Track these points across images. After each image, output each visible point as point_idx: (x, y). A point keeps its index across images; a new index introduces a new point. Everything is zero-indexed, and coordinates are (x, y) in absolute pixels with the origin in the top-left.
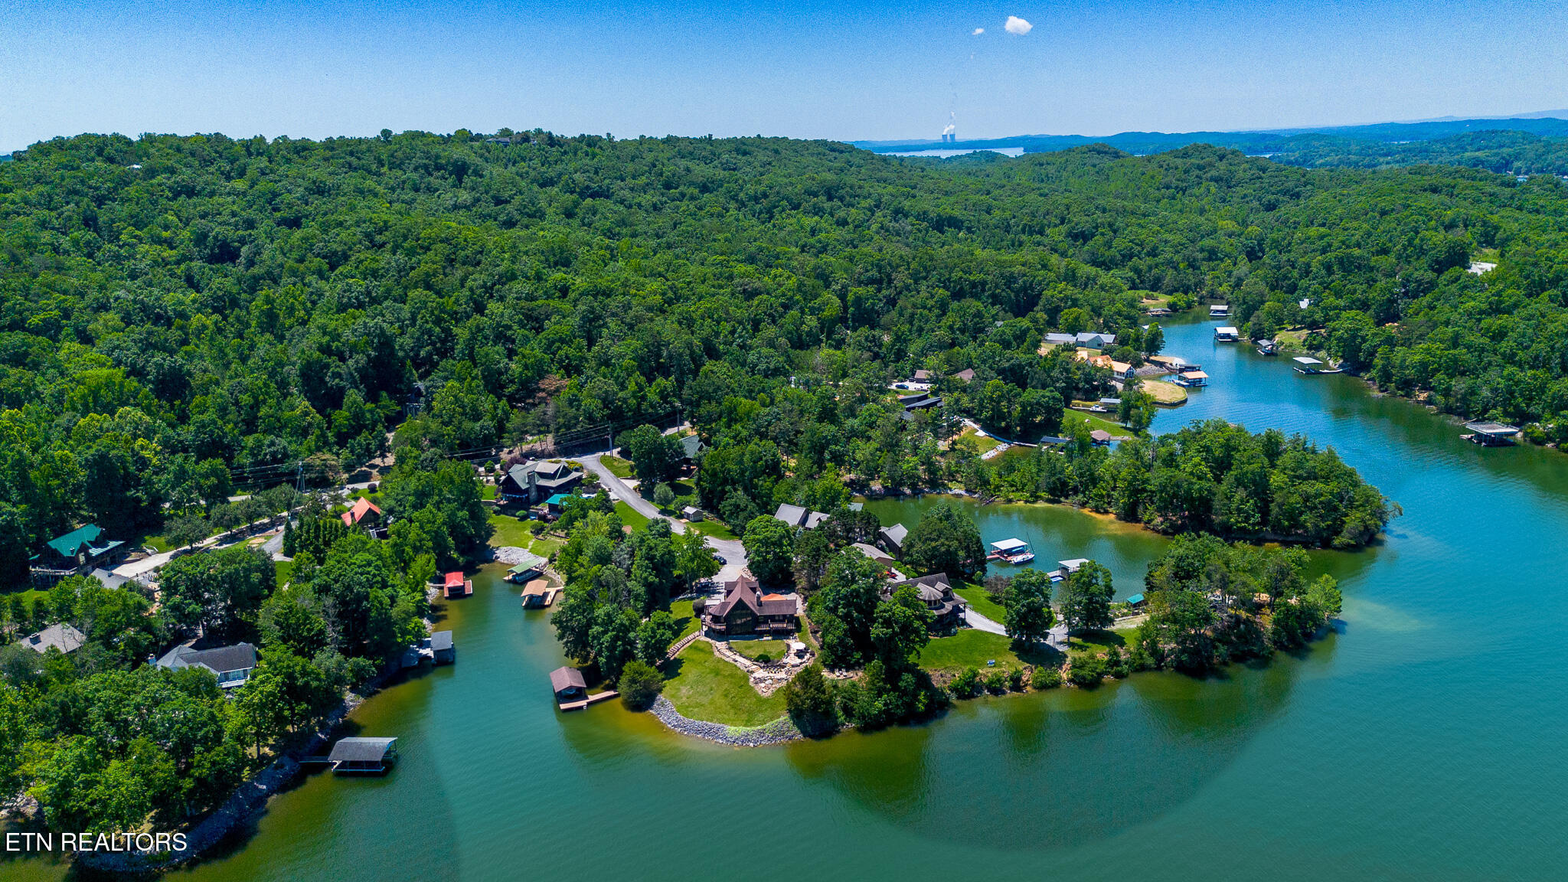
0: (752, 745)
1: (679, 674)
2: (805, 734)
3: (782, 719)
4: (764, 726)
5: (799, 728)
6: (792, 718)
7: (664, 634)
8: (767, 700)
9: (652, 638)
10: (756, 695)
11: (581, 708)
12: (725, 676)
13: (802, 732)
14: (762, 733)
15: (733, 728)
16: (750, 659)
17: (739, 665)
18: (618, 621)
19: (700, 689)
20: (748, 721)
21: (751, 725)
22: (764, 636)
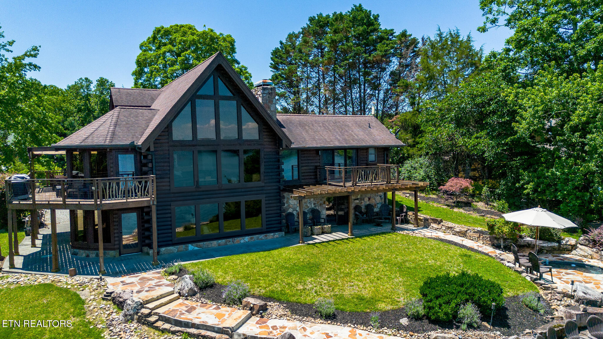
22: (313, 234)
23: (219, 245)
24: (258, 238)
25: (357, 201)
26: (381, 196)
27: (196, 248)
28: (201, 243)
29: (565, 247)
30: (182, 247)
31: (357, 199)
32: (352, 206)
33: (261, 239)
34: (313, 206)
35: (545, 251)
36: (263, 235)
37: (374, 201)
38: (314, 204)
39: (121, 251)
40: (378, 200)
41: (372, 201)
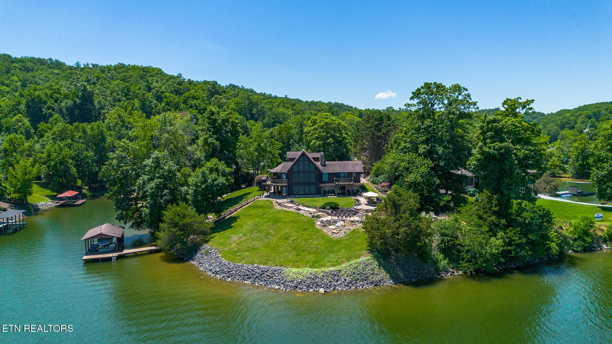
0: (322, 290)
1: (231, 227)
2: (396, 279)
3: (362, 259)
4: (339, 268)
5: (388, 271)
6: (376, 258)
7: (215, 180)
8: (339, 241)
9: (202, 183)
10: (324, 236)
11: (109, 259)
12: (285, 223)
13: (392, 278)
14: (336, 275)
15: (294, 270)
16: (315, 208)
17: (302, 212)
18: (166, 168)
19: (255, 235)
20: (315, 262)
21: (320, 266)
22: (328, 196)
23: (304, 196)
30: (295, 196)
31: (348, 187)
32: (346, 189)
36: (315, 195)
38: (333, 188)
39: (282, 196)
40: (356, 188)
41: (354, 189)
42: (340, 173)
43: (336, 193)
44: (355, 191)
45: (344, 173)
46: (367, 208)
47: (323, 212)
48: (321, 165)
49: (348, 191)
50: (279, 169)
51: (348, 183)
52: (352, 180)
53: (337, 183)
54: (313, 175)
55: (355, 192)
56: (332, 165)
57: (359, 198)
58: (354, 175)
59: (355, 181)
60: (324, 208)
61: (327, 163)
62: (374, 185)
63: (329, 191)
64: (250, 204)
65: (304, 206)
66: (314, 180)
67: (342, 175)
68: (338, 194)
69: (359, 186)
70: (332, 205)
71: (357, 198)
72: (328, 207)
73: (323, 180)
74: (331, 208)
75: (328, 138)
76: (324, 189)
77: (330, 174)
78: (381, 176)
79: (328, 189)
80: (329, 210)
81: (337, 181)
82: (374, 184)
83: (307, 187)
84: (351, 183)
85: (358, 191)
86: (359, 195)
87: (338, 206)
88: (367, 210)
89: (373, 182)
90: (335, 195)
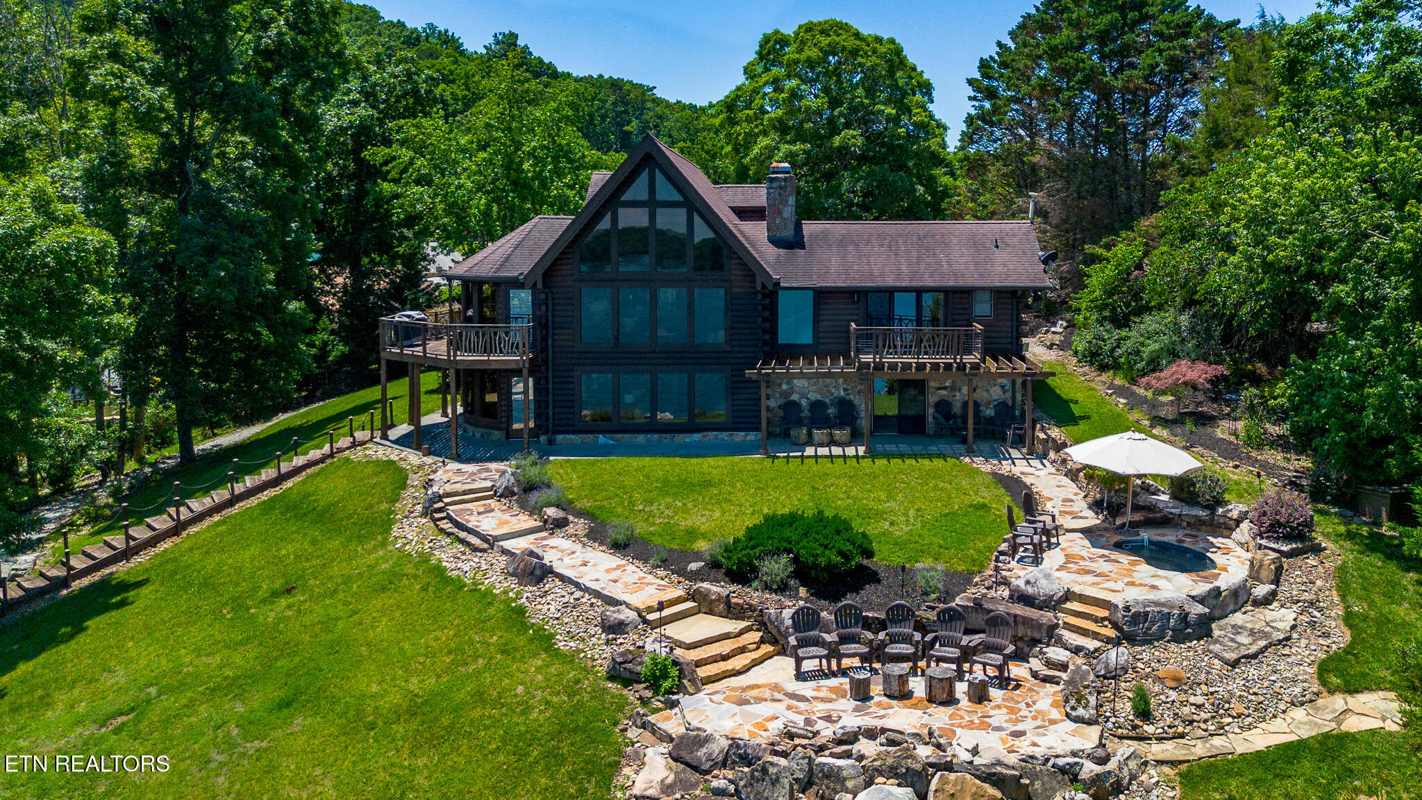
16: (677, 563)
17: (551, 602)
22: (810, 442)
23: (648, 440)
24: (716, 438)
25: (944, 392)
26: (1003, 387)
27: (610, 442)
28: (619, 436)
29: (1222, 521)
30: (589, 438)
31: (945, 388)
32: (932, 399)
33: (722, 439)
34: (842, 393)
35: (1185, 524)
36: (725, 434)
37: (985, 394)
38: (845, 390)
39: (509, 434)
40: (996, 393)
41: (981, 395)
42: (890, 292)
43: (864, 423)
44: (990, 412)
45: (919, 292)
46: (1134, 595)
47: (731, 611)
48: (774, 241)
49: (943, 407)
50: (496, 256)
51: (942, 360)
52: (969, 336)
53: (867, 358)
54: (713, 300)
55: (990, 420)
56: (843, 242)
57: (1020, 466)
58: (983, 307)
59: (991, 352)
60: (742, 574)
61: (809, 227)
62: (1105, 377)
63: (817, 406)
64: (289, 484)
65: (597, 535)
66: (722, 334)
67: (904, 306)
68: (880, 423)
69: (1012, 377)
70: (809, 549)
71: (1006, 468)
72: (777, 567)
73: (783, 339)
74: (804, 573)
75: (834, 130)
76: (785, 394)
77: (822, 296)
78: (1150, 322)
79: (813, 396)
80: (782, 588)
81: (868, 341)
82: (1103, 368)
83: (674, 381)
84: (969, 359)
85: (1006, 413)
86: (1019, 442)
87: (869, 554)
88: (1139, 618)
89: (1097, 359)
90: (855, 438)
